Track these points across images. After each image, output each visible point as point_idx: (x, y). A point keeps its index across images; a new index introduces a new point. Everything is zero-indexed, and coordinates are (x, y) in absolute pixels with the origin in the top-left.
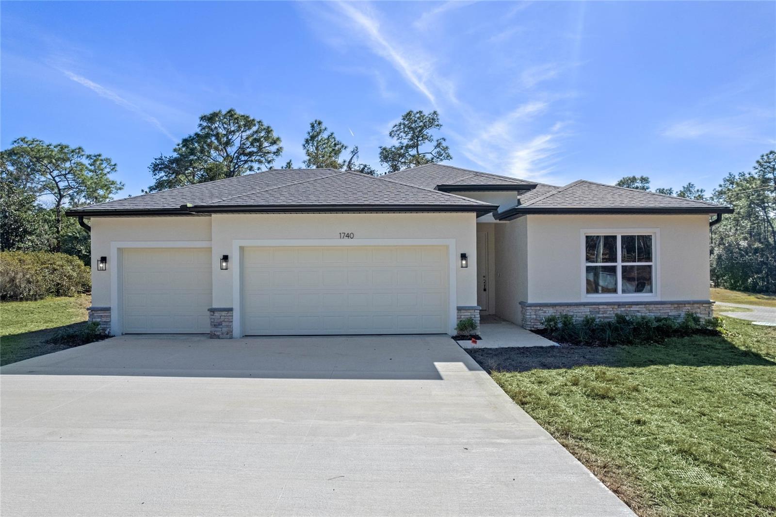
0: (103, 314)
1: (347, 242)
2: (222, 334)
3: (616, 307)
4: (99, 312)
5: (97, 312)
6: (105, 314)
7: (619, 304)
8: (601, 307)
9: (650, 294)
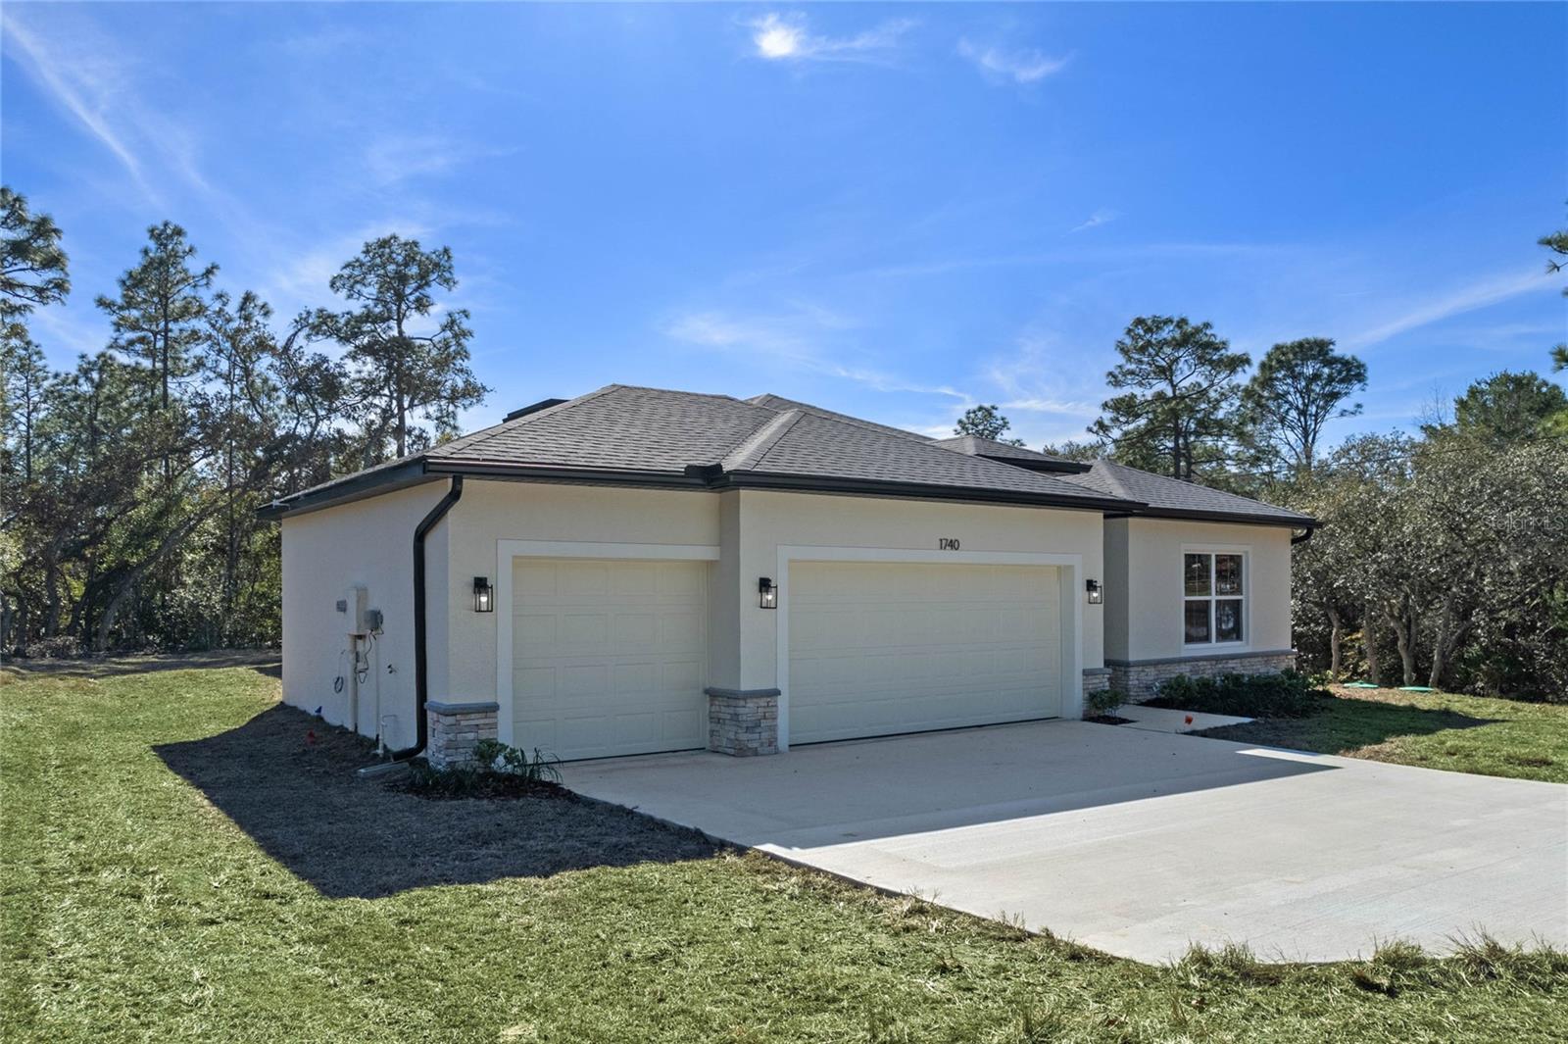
0: (482, 722)
1: (949, 555)
2: (762, 744)
3: (1214, 662)
4: (473, 716)
5: (468, 717)
6: (487, 721)
7: (1217, 659)
8: (1200, 663)
9: (1238, 643)
